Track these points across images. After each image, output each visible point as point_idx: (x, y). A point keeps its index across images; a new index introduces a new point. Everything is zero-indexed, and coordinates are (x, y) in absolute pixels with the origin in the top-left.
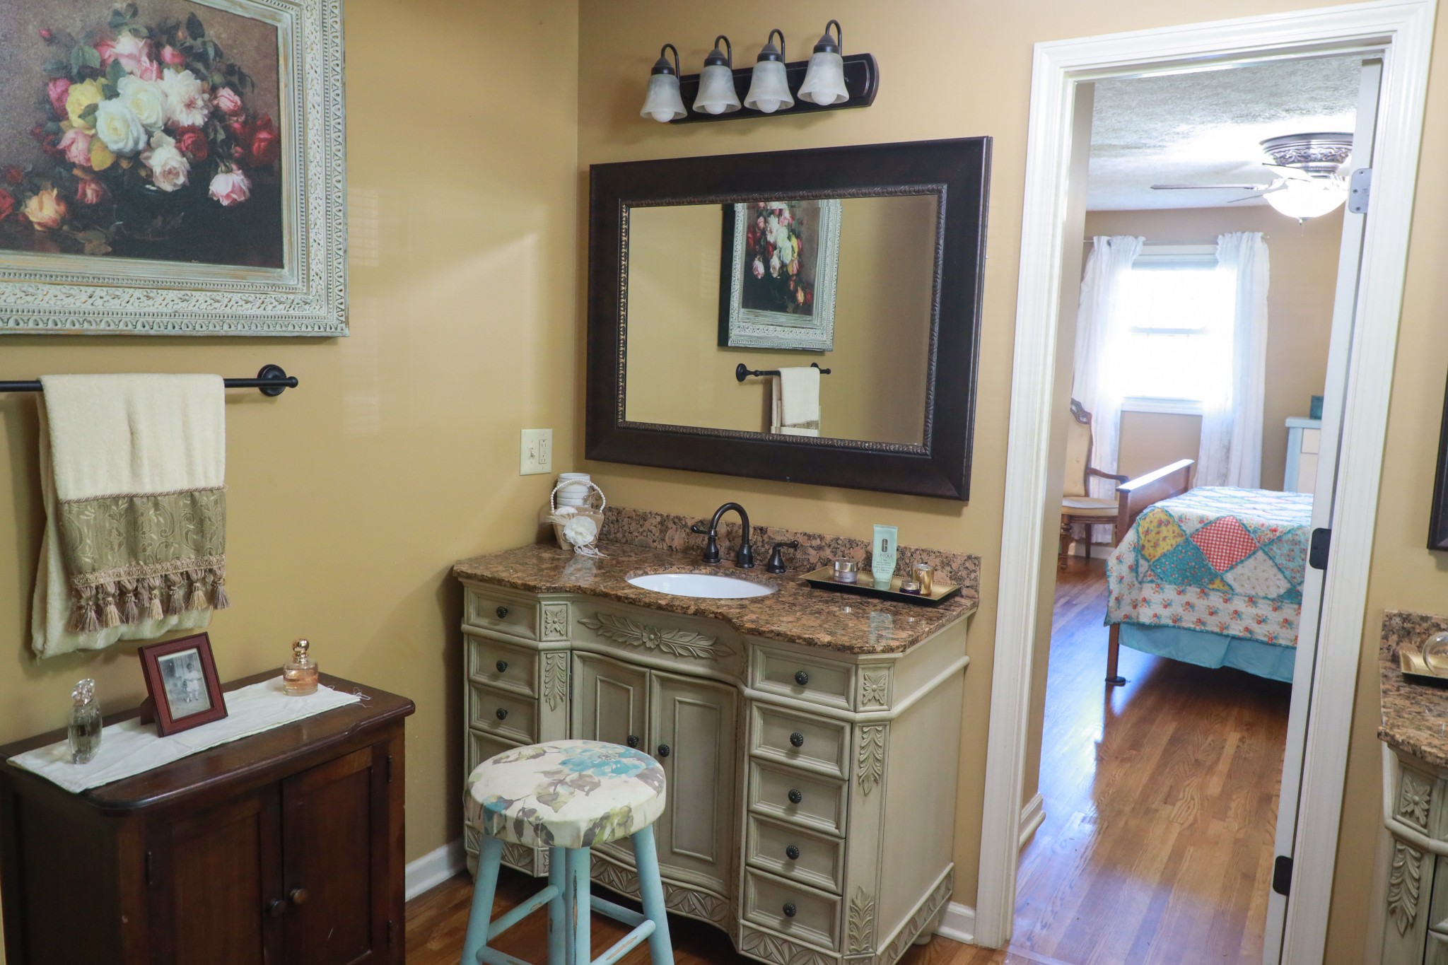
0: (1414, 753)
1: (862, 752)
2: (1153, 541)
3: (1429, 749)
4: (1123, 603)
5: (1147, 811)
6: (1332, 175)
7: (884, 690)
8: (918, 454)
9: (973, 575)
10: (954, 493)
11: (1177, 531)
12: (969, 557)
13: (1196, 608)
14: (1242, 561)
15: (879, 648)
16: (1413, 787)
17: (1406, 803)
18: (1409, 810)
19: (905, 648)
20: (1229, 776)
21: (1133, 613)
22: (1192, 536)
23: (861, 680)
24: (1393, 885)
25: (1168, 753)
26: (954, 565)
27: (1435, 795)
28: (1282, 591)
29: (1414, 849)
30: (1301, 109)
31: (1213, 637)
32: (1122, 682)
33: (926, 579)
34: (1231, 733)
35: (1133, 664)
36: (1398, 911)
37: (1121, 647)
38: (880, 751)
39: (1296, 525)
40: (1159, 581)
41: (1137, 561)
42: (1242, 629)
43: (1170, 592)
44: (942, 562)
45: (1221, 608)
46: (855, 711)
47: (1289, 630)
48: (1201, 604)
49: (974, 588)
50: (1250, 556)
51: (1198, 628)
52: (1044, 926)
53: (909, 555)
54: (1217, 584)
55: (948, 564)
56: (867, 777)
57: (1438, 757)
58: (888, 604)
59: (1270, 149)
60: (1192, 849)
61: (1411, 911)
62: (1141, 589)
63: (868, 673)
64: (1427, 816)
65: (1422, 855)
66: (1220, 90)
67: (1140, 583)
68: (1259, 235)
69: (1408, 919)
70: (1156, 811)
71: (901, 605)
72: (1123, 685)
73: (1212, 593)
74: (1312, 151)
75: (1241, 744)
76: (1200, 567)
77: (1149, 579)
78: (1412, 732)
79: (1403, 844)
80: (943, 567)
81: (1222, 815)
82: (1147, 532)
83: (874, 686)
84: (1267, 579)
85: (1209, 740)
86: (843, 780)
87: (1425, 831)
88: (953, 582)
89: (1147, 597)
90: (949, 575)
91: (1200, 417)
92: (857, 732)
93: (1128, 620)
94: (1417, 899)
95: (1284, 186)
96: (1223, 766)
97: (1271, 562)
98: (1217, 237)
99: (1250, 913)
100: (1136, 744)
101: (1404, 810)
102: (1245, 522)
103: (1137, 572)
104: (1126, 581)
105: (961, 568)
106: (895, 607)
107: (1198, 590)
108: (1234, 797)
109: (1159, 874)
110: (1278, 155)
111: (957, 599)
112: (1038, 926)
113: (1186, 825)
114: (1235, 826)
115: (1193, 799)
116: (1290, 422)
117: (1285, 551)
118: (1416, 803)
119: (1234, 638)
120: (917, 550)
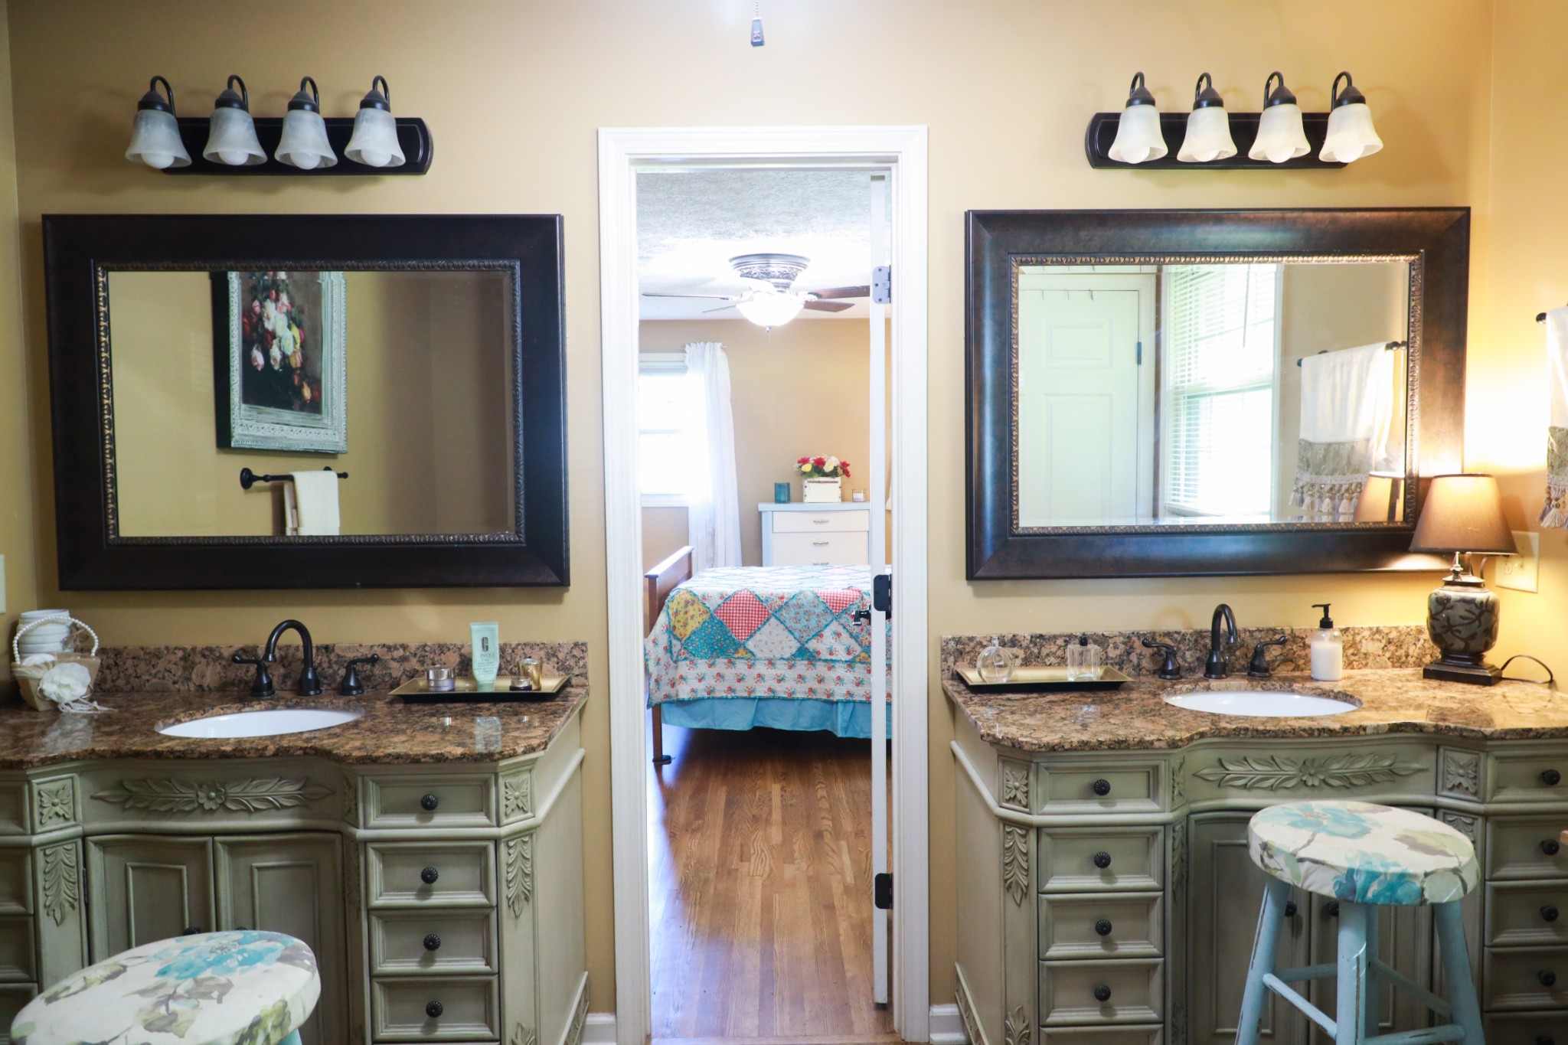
0: (1014, 746)
1: (510, 870)
2: (682, 621)
3: (1024, 739)
4: (662, 683)
5: (730, 872)
6: (787, 290)
7: (527, 796)
8: (511, 542)
9: (581, 663)
10: (554, 579)
11: (702, 609)
12: (576, 645)
13: (726, 678)
14: (759, 629)
15: (520, 750)
16: (1013, 775)
17: (1009, 791)
18: (1012, 795)
19: (546, 744)
20: (784, 823)
21: (672, 692)
22: (716, 611)
23: (502, 790)
24: (1006, 864)
25: (728, 815)
26: (561, 656)
27: (1032, 777)
28: (794, 651)
29: (1020, 828)
30: (767, 230)
31: (743, 701)
32: (668, 760)
33: (535, 674)
34: (773, 785)
35: (673, 742)
36: (1013, 886)
37: (663, 725)
38: (528, 865)
39: (797, 591)
40: (692, 658)
41: (670, 642)
42: (766, 690)
43: (702, 666)
44: (547, 654)
45: (746, 673)
46: (499, 825)
47: (803, 685)
48: (730, 673)
49: (584, 675)
50: (765, 623)
51: (729, 696)
52: (677, 1009)
53: (510, 651)
54: (741, 653)
55: (554, 655)
56: (518, 896)
57: (1033, 744)
58: (501, 706)
59: (738, 265)
60: (777, 895)
61: (1024, 881)
62: (677, 668)
63: (509, 780)
64: (1026, 797)
65: (1027, 831)
66: (707, 207)
67: (675, 662)
68: (719, 345)
69: (1022, 890)
70: (737, 870)
71: (515, 704)
72: (670, 762)
73: (738, 662)
74: (771, 269)
75: (783, 793)
76: (725, 640)
77: (683, 657)
78: (1005, 729)
79: (1011, 826)
80: (549, 659)
81: (790, 859)
82: (676, 613)
83: (517, 794)
84: (781, 642)
85: (757, 796)
86: (490, 907)
87: (1027, 810)
88: (561, 673)
89: (684, 675)
90: (556, 666)
91: (687, 508)
92: (503, 848)
93: (668, 699)
94: (1027, 870)
95: (751, 299)
96: (776, 816)
97: (782, 626)
98: (684, 346)
99: (842, 938)
100: (699, 813)
101: (1008, 797)
102: (758, 593)
103: (671, 652)
104: (662, 662)
105: (568, 657)
106: (510, 707)
107: (726, 661)
108: (794, 840)
109: (759, 927)
110: (745, 271)
111: (569, 689)
112: (672, 1010)
113: (765, 876)
114: (804, 866)
115: (762, 851)
116: (762, 507)
117: (792, 615)
118: (1017, 789)
119: (760, 699)
120: (518, 645)
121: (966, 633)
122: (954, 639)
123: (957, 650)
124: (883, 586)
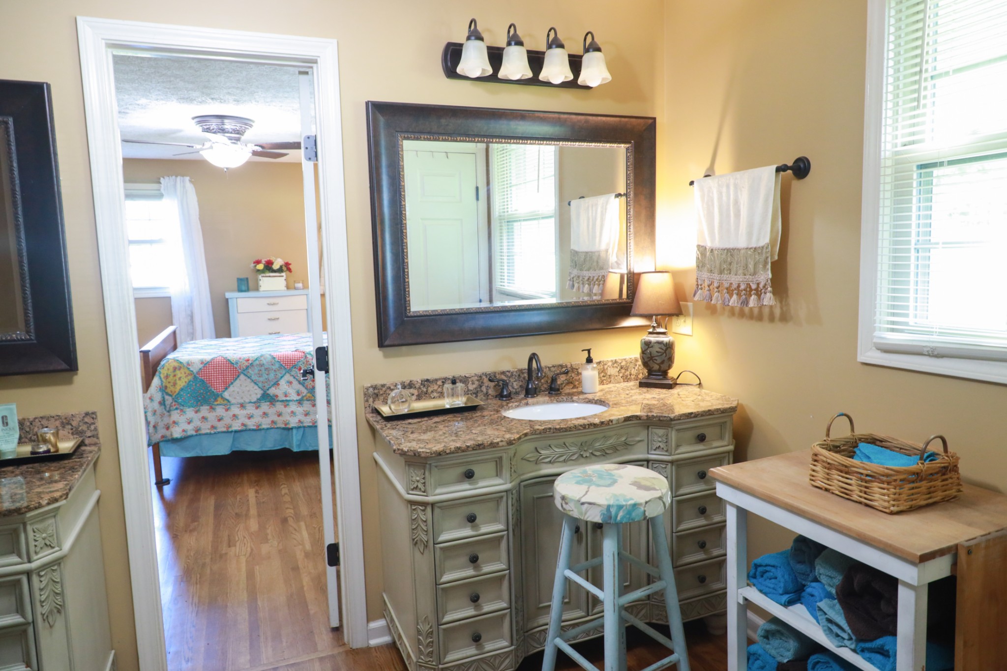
0: (415, 455)
1: (42, 593)
2: (172, 381)
3: (421, 450)
4: (159, 428)
5: (221, 556)
6: (239, 142)
7: (53, 535)
8: (22, 340)
9: (92, 427)
10: (64, 366)
11: (188, 372)
12: (87, 414)
13: (209, 419)
14: (232, 383)
15: (44, 502)
16: (415, 473)
17: (413, 483)
18: (415, 486)
19: (67, 494)
20: (259, 515)
21: (168, 433)
22: (198, 373)
23: (31, 534)
24: (413, 529)
25: (217, 516)
26: (74, 423)
27: (427, 473)
28: (259, 396)
29: (421, 506)
30: (221, 99)
31: (223, 434)
32: (167, 482)
33: (52, 439)
34: (249, 490)
35: (170, 468)
36: (419, 542)
37: (162, 458)
38: (59, 586)
39: (259, 355)
40: (182, 408)
41: (164, 397)
42: (240, 425)
43: (190, 413)
44: (62, 423)
45: (224, 415)
46: (29, 561)
47: (267, 419)
48: (212, 416)
49: (96, 436)
50: (236, 379)
51: (212, 432)
52: (188, 661)
53: (28, 424)
54: (220, 401)
55: (69, 423)
56: (51, 612)
57: (427, 453)
58: (24, 468)
59: (199, 122)
60: (257, 567)
61: (425, 538)
62: (170, 416)
63: (36, 526)
64: (424, 486)
65: (426, 507)
66: (172, 79)
67: (169, 411)
68: (187, 179)
69: (424, 544)
70: (226, 554)
71: (36, 465)
72: (169, 483)
73: (217, 407)
74: (225, 127)
75: (257, 495)
76: (207, 392)
77: (174, 407)
78: (409, 445)
79: (415, 505)
80: (64, 427)
81: (265, 540)
82: (167, 377)
83: (44, 535)
84: (249, 391)
85: (238, 499)
86: (28, 624)
87: (425, 494)
88: (75, 436)
89: (175, 420)
90: (71, 431)
91: (170, 298)
92: (35, 579)
93: (164, 439)
94: (426, 531)
95: (211, 147)
96: (253, 511)
97: (249, 380)
98: (160, 179)
99: (305, 589)
100: (194, 517)
101: (412, 487)
102: (229, 358)
103: (164, 405)
104: (158, 413)
105: (80, 424)
106: (32, 468)
107: (208, 407)
108: (267, 527)
109: (245, 591)
110: (205, 127)
111: (83, 448)
112: (184, 662)
113: (248, 555)
114: (275, 543)
115: (245, 537)
116: (228, 295)
117: (256, 371)
118: (418, 481)
119: (236, 432)
120: (35, 418)
121: (379, 382)
122: (372, 387)
123: (375, 393)
124: (322, 354)
